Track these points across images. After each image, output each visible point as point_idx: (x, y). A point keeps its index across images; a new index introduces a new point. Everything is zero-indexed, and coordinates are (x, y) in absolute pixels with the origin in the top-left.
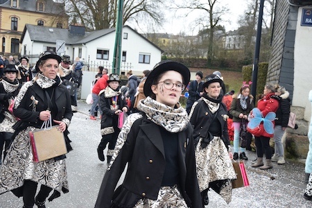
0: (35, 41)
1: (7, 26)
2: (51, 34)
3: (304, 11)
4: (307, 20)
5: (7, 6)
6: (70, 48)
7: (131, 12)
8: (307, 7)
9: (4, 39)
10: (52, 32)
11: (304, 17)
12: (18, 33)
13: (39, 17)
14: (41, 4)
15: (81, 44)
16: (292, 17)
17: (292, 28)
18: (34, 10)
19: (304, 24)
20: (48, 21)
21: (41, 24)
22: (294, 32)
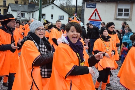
0: (13, 11)
1: (2, 4)
2: (20, 7)
3: (87, 3)
4: (88, 6)
6: (28, 13)
8: (87, 2)
10: (21, 7)
15: (33, 12)
16: (83, 5)
17: (83, 9)
19: (87, 7)
20: (20, 1)
21: (16, 2)
22: (84, 10)
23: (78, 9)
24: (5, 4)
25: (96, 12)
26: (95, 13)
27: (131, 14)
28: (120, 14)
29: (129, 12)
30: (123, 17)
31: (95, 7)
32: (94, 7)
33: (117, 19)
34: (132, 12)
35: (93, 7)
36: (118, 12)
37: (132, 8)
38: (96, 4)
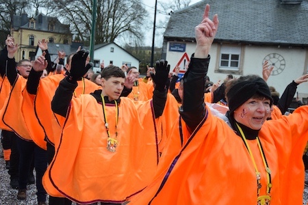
1: (26, 42)
2: (57, 49)
3: (170, 44)
4: (172, 49)
5: (27, 27)
7: (120, 31)
8: (171, 42)
9: (24, 52)
11: (170, 47)
12: (34, 48)
13: (50, 35)
14: (52, 26)
16: (164, 47)
17: (165, 52)
18: (47, 30)
19: (170, 50)
20: (57, 39)
21: (51, 40)
22: (166, 54)
23: (155, 53)
24: (33, 43)
25: (185, 58)
26: (183, 61)
27: (243, 64)
28: (224, 64)
29: (239, 61)
30: (229, 68)
31: (184, 51)
32: (182, 49)
33: (220, 71)
34: (243, 60)
35: (180, 49)
36: (221, 60)
37: (243, 54)
38: (185, 45)
